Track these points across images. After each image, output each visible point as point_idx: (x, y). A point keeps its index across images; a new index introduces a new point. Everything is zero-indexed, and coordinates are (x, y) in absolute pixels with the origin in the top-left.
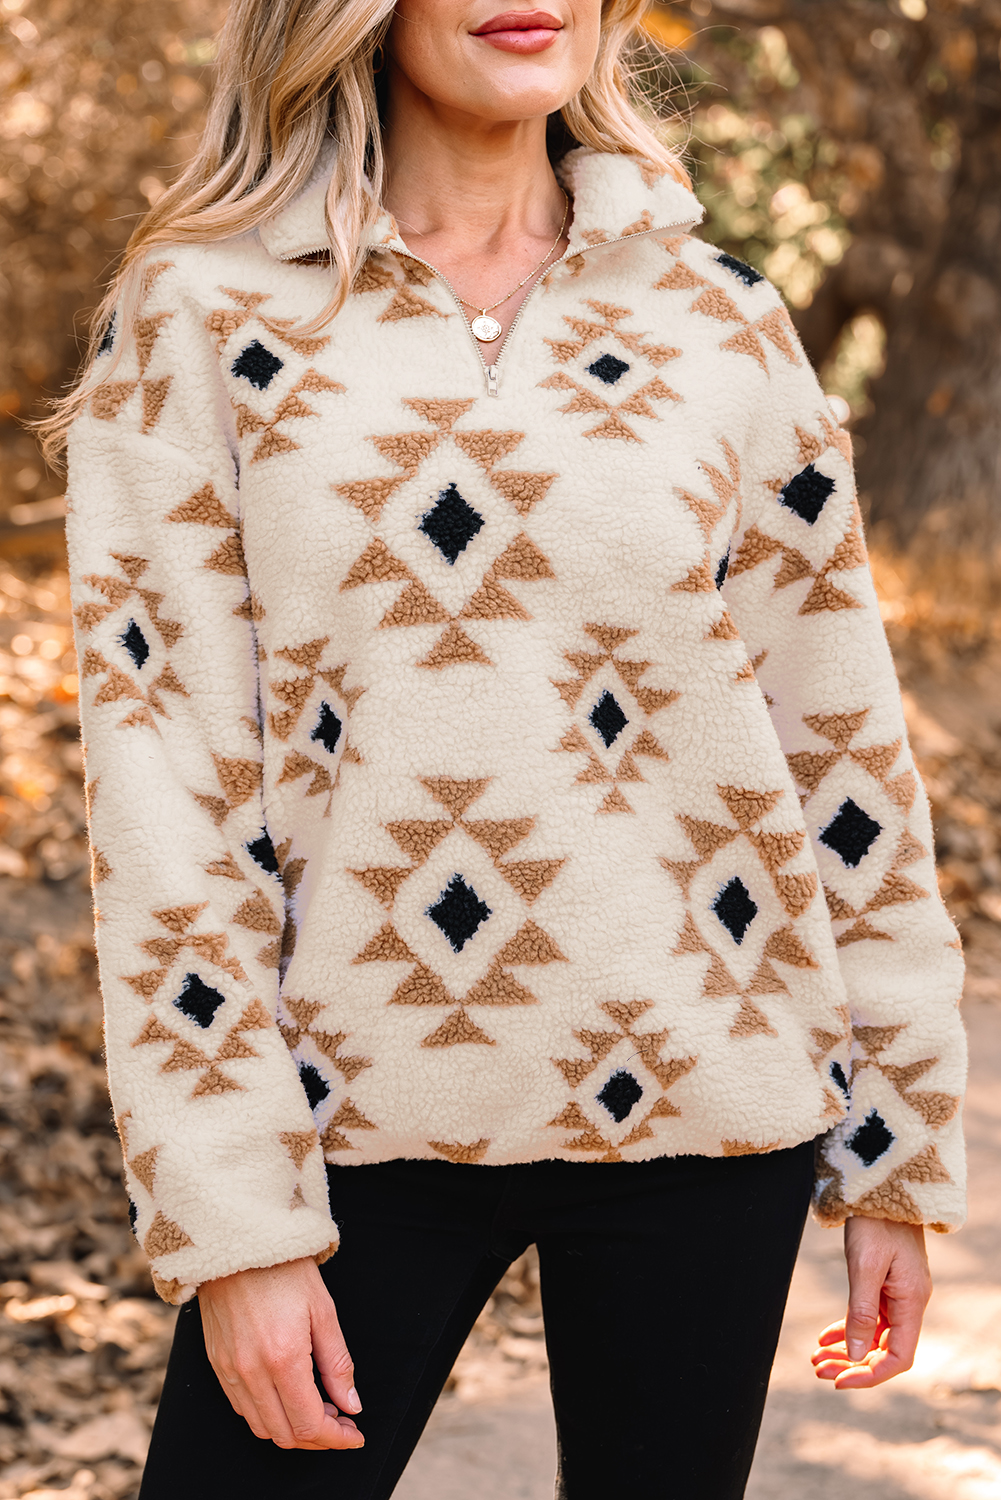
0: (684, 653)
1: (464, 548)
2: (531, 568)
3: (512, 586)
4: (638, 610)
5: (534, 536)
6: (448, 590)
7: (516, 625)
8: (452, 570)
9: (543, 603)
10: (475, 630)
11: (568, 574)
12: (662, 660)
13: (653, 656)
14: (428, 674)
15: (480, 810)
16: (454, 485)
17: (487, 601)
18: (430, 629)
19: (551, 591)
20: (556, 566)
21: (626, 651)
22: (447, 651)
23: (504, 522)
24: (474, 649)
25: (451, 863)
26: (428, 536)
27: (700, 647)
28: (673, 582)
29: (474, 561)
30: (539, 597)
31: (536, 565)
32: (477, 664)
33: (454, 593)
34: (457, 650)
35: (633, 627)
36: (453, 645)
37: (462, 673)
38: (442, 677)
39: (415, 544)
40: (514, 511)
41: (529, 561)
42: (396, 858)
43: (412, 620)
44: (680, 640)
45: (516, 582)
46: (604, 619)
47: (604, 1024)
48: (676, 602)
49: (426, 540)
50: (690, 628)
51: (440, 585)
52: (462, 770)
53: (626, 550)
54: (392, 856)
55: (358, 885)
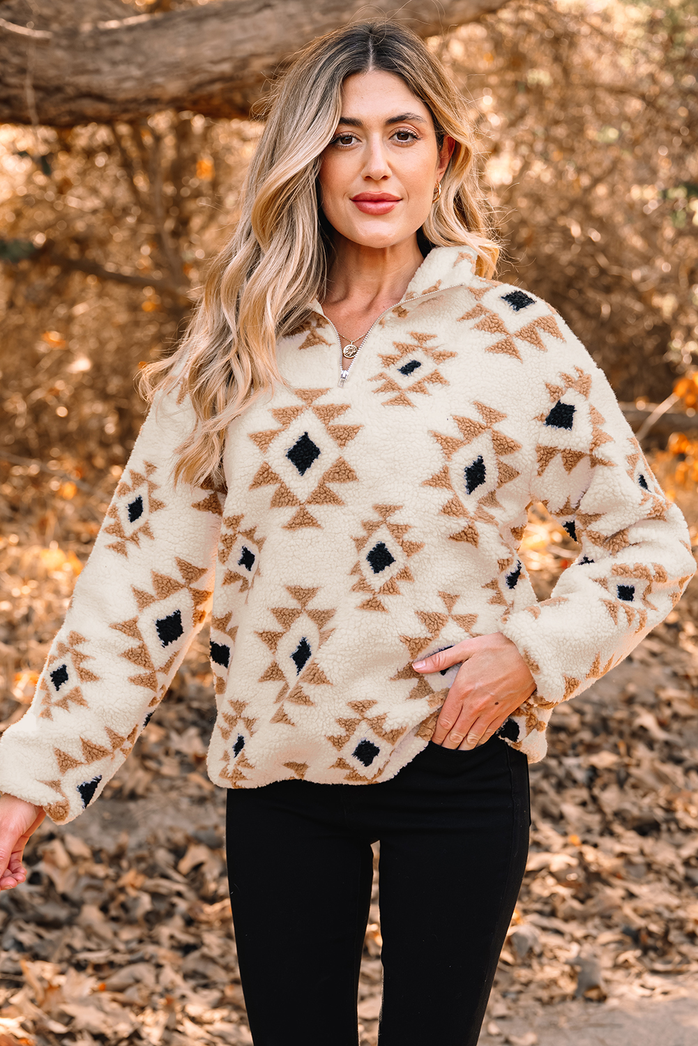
0: (429, 521)
1: (309, 466)
2: (344, 475)
3: (334, 487)
4: (402, 495)
5: (346, 458)
6: (300, 489)
7: (334, 509)
8: (302, 478)
9: (352, 495)
10: (313, 510)
11: (364, 478)
12: (416, 524)
13: (411, 522)
14: (288, 533)
15: (314, 604)
16: (306, 434)
17: (319, 495)
18: (290, 509)
19: (357, 488)
20: (358, 474)
21: (396, 518)
22: (297, 521)
23: (331, 452)
24: (312, 520)
25: (300, 631)
26: (290, 460)
27: (436, 518)
28: (423, 480)
29: (314, 474)
30: (350, 492)
31: (347, 474)
32: (314, 528)
33: (303, 490)
34: (304, 521)
35: (399, 504)
36: (301, 518)
37: (306, 532)
38: (295, 535)
39: (283, 464)
40: (336, 446)
41: (344, 472)
42: (276, 627)
43: (280, 505)
44: (427, 513)
45: (336, 484)
46: (383, 501)
47: (351, 714)
48: (425, 491)
49: (289, 462)
50: (433, 506)
51: (296, 486)
52: (306, 583)
53: (397, 463)
54: (274, 626)
55: (259, 640)
